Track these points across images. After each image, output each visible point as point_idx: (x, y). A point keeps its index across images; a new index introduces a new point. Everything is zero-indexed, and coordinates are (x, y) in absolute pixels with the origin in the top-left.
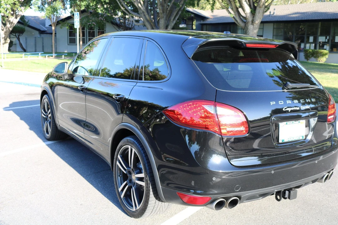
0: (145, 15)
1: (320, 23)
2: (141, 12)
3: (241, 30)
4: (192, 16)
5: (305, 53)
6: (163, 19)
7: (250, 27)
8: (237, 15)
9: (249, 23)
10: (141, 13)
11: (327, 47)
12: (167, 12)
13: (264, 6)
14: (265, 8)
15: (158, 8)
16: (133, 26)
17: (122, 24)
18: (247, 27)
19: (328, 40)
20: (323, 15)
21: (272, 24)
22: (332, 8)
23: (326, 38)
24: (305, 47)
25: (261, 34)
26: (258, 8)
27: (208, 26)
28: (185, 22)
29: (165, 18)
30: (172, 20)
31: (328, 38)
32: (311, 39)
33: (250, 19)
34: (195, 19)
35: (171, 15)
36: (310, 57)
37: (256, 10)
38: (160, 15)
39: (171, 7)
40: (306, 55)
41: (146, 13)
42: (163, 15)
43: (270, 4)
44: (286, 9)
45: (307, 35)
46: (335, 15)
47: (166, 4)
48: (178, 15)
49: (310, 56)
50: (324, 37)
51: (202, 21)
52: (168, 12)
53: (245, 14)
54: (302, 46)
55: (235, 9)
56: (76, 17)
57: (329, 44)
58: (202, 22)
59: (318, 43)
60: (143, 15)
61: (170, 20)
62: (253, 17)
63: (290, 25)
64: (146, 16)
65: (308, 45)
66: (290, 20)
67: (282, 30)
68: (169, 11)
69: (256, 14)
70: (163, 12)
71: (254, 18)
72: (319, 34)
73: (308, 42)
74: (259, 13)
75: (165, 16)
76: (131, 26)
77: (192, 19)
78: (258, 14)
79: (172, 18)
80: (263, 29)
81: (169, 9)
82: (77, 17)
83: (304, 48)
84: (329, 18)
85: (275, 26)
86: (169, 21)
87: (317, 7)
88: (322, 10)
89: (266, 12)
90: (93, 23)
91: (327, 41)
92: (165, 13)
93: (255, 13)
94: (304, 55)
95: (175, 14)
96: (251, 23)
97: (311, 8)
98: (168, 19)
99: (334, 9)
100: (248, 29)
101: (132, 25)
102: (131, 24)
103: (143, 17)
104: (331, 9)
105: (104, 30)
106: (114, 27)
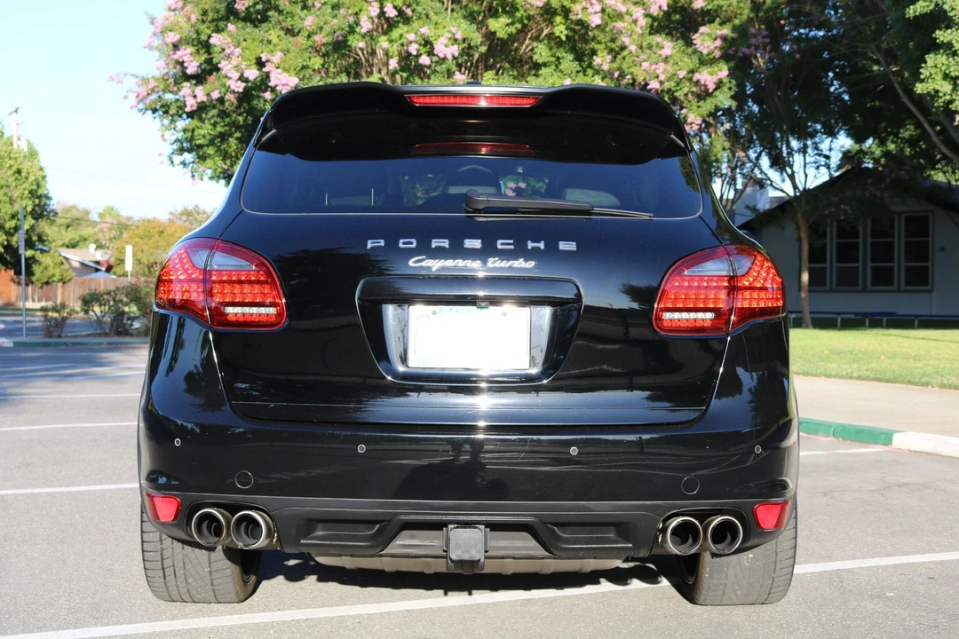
105: (928, 236)
106: (956, 224)
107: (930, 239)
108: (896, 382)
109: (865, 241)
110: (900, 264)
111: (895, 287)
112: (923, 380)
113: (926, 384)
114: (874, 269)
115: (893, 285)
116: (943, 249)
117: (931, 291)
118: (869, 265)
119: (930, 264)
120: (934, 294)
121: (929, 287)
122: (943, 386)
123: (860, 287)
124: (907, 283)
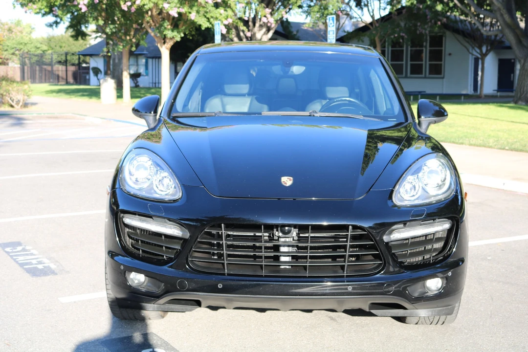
0: (502, 15)
10: (496, 11)
56: (331, 24)
60: (498, 14)
64: (504, 17)
82: (333, 24)
90: (401, 34)
103: (500, 18)
105: (442, 46)
106: (459, 41)
107: (443, 48)
108: (446, 142)
109: (407, 50)
110: (426, 63)
111: (423, 76)
112: (461, 141)
113: (462, 144)
114: (412, 65)
115: (422, 74)
116: (450, 54)
117: (443, 78)
118: (409, 63)
119: (443, 63)
120: (444, 80)
121: (442, 76)
122: (471, 145)
123: (404, 75)
124: (430, 73)
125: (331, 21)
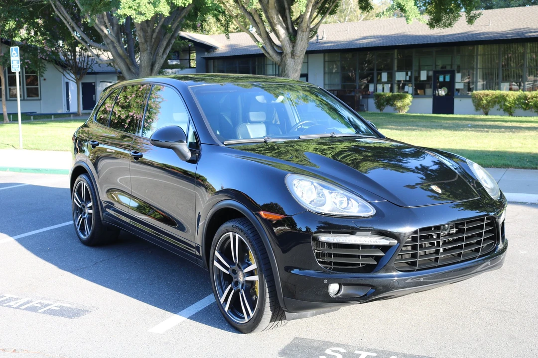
0: (114, 47)
1: (396, 51)
2: (109, 41)
3: (272, 65)
4: (190, 45)
5: (376, 99)
6: (145, 53)
7: (289, 61)
8: (268, 44)
9: (287, 56)
10: (108, 44)
11: (409, 88)
12: (151, 42)
13: (308, 30)
14: (311, 31)
15: (137, 34)
16: (88, 66)
17: (69, 62)
18: (284, 62)
19: (410, 77)
20: (400, 39)
21: (322, 55)
22: (412, 27)
23: (407, 74)
24: (376, 89)
25: (305, 72)
26: (299, 32)
27: (216, 62)
28: (177, 55)
29: (148, 51)
30: (160, 54)
31: (409, 73)
32: (384, 77)
33: (288, 49)
34: (194, 50)
35: (158, 45)
36: (383, 106)
37: (298, 35)
38: (140, 46)
39: (158, 33)
40: (377, 102)
41: (116, 44)
42: (145, 46)
43: (317, 26)
44: (341, 29)
45: (377, 70)
46: (418, 38)
47: (149, 28)
48: (171, 46)
49: (383, 103)
50: (404, 73)
51: (206, 53)
52: (153, 40)
53: (280, 41)
54: (371, 88)
55: (264, 35)
56: (14, 54)
57: (412, 84)
58: (206, 55)
59: (396, 82)
60: (111, 47)
61: (158, 53)
62: (293, 47)
63: (349, 56)
64: (116, 49)
65: (380, 87)
66: (350, 47)
67: (339, 63)
68: (155, 39)
69: (297, 41)
70: (146, 41)
71: (295, 48)
72: (396, 68)
73: (379, 81)
74: (302, 40)
75: (149, 48)
76: (87, 66)
77: (188, 51)
78: (299, 42)
79: (161, 51)
80: (308, 62)
81: (154, 36)
82: (16, 55)
83: (374, 92)
84: (409, 44)
85: (327, 59)
86: (156, 56)
87: (390, 25)
88: (398, 30)
89: (312, 37)
91: (408, 79)
92: (148, 43)
93: (295, 39)
94: (375, 103)
95: (165, 43)
96: (290, 55)
97: (381, 27)
98: (154, 53)
99: (416, 28)
100: (286, 65)
101: (87, 64)
102: (86, 61)
103: (112, 50)
104: (412, 29)
106: (57, 68)
107: (38, 75)
110: (23, 87)
111: (22, 98)
116: (45, 79)
117: (41, 99)
119: (39, 87)
125: (14, 52)
